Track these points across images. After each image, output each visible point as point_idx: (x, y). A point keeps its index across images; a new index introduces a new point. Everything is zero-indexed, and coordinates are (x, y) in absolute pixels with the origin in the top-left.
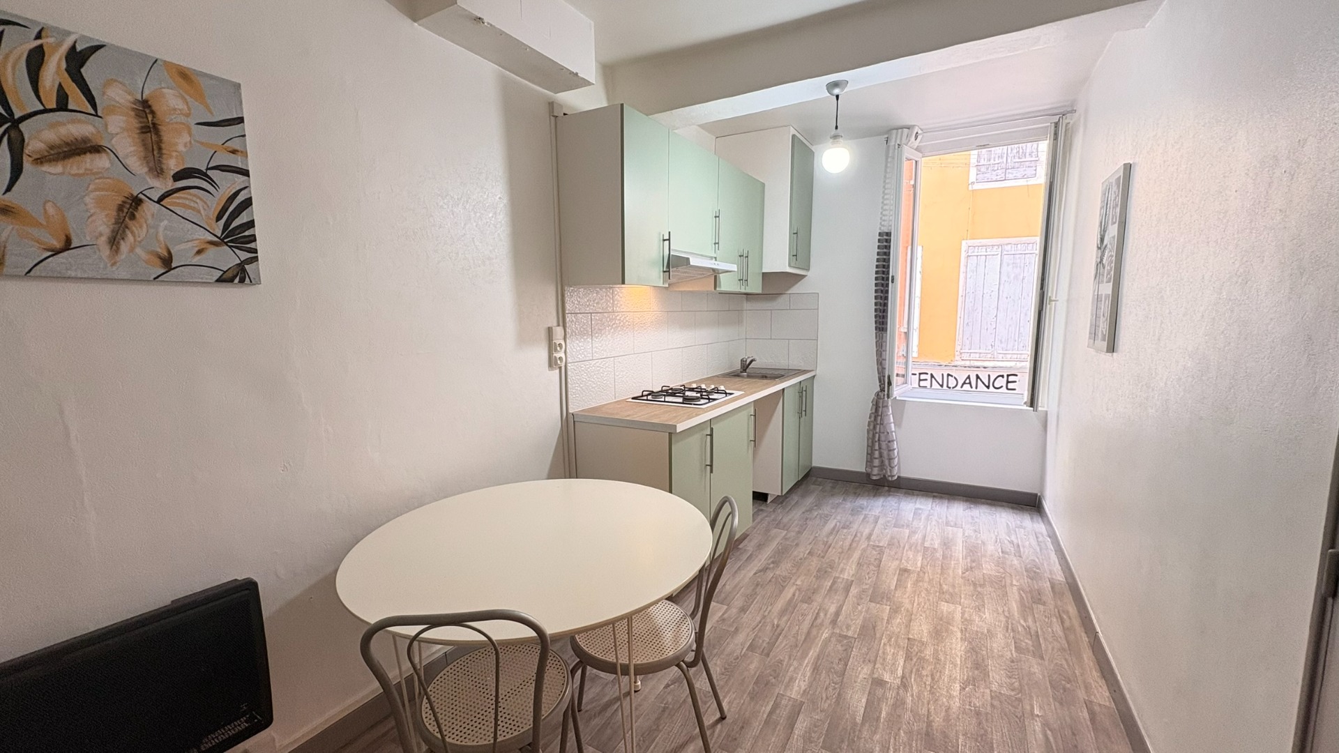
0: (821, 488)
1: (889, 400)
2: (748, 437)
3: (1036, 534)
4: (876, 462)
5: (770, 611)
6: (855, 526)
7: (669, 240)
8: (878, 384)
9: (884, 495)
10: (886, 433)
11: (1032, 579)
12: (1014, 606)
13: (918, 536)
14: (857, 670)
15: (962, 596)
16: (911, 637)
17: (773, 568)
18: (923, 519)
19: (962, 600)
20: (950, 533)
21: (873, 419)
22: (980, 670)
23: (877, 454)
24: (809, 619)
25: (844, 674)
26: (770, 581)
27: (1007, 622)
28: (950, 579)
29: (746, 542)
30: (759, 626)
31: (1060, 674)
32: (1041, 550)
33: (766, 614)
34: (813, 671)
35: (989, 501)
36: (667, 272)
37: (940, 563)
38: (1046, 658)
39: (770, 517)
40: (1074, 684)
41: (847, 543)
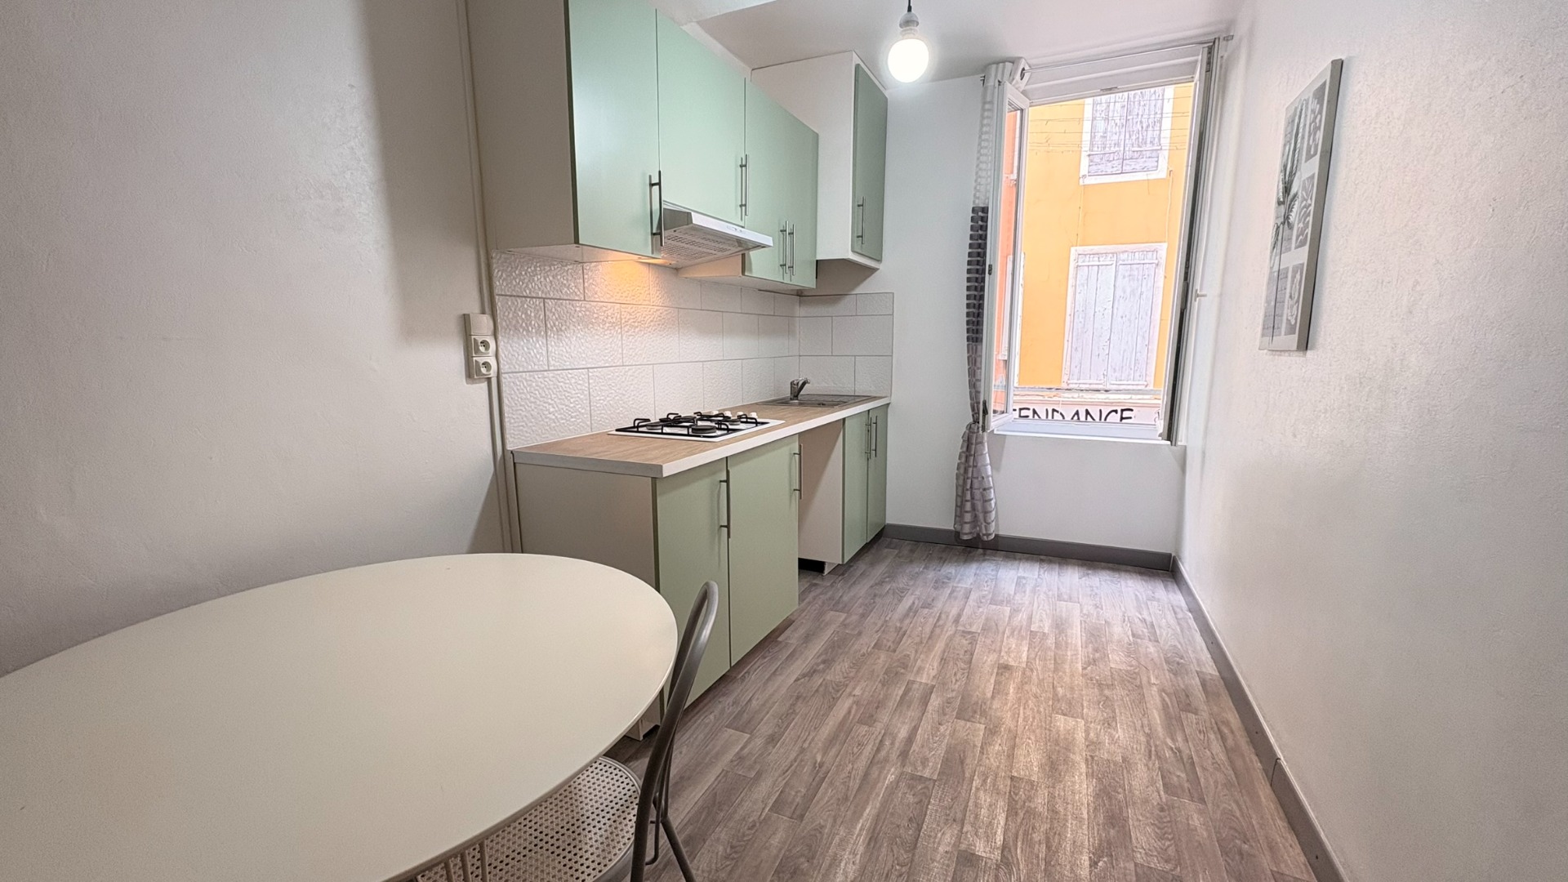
0: (896, 551)
1: (985, 434)
2: (790, 485)
3: (1173, 609)
4: (968, 517)
5: (813, 739)
6: (939, 605)
7: (659, 184)
8: (971, 413)
9: (978, 561)
10: (980, 479)
11: (1175, 674)
12: (1157, 718)
13: (1022, 617)
14: (935, 837)
15: (1085, 705)
16: (1015, 774)
17: (824, 671)
18: (1027, 592)
19: (1085, 710)
20: (1064, 610)
21: (963, 460)
22: (1117, 828)
23: (968, 506)
24: (868, 750)
25: (915, 847)
26: (817, 691)
27: (1148, 742)
28: (1067, 679)
29: (788, 632)
30: (793, 767)
31: (1231, 828)
32: (1182, 631)
33: (806, 745)
34: (869, 844)
35: (1111, 565)
36: (657, 234)
37: (1053, 654)
38: (1209, 799)
39: (826, 593)
40: (1254, 844)
41: (928, 630)
